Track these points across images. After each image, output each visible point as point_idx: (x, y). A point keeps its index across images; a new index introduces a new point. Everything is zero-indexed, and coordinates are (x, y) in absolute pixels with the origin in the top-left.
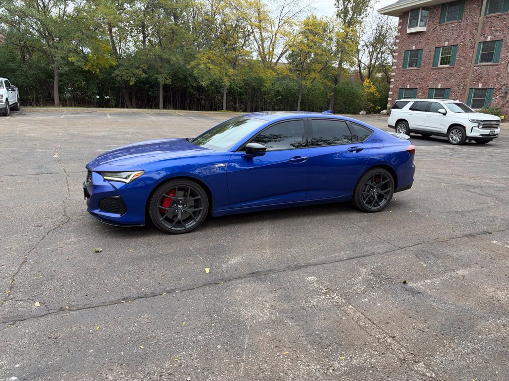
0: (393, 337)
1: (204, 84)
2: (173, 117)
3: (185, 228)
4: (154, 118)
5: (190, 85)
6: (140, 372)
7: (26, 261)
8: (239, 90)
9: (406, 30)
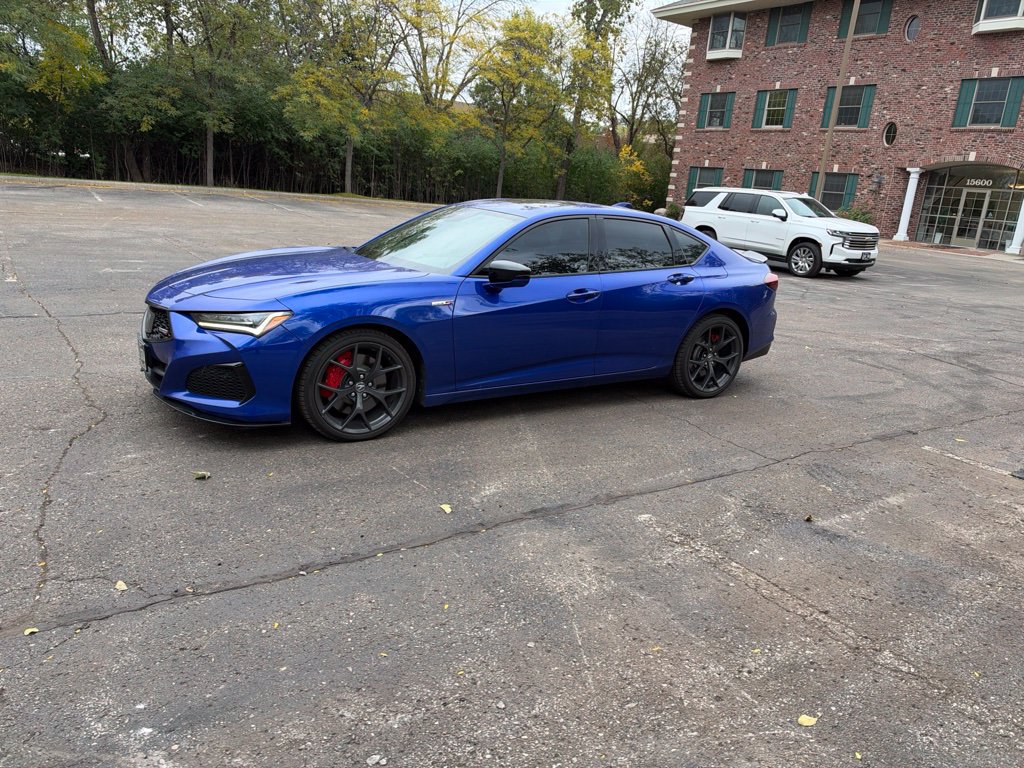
0: (826, 613)
1: (307, 136)
2: (242, 204)
3: (370, 429)
4: (200, 205)
5: (273, 137)
6: (402, 699)
7: (50, 502)
8: (376, 152)
9: (705, 54)
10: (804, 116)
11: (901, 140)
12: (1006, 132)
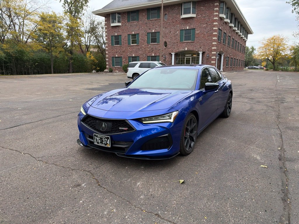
3: (191, 148)
8: (4, 59)
9: (110, 25)
10: (142, 41)
11: (169, 46)
12: (193, 42)
